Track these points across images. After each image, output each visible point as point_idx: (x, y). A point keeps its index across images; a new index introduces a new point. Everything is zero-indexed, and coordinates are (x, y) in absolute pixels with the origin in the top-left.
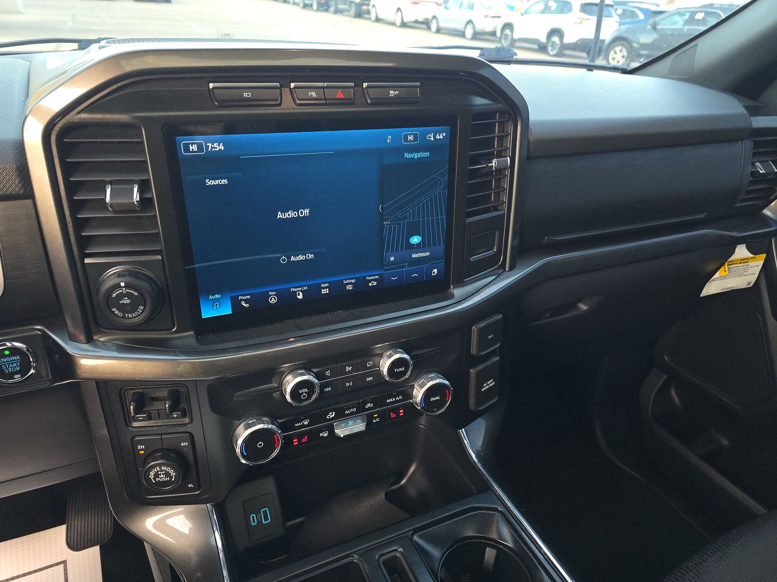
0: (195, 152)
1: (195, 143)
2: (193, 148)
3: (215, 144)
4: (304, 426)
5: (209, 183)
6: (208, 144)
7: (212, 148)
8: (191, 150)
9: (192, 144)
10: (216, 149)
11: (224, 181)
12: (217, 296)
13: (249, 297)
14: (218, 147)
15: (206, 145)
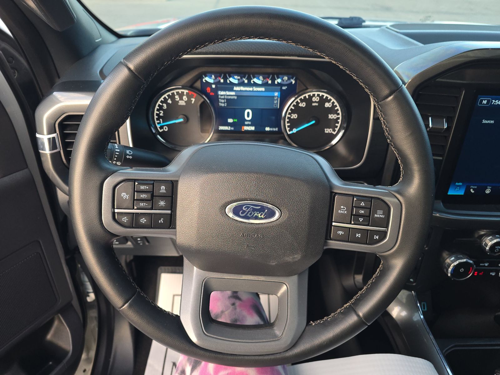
0: (485, 104)
1: (486, 100)
2: (485, 102)
3: (497, 101)
4: (485, 266)
5: (484, 122)
6: (493, 101)
7: (494, 103)
8: (483, 103)
9: (485, 100)
10: (496, 104)
11: (492, 122)
12: (460, 184)
13: (476, 187)
14: (497, 102)
15: (492, 101)
